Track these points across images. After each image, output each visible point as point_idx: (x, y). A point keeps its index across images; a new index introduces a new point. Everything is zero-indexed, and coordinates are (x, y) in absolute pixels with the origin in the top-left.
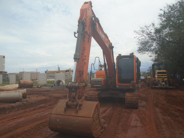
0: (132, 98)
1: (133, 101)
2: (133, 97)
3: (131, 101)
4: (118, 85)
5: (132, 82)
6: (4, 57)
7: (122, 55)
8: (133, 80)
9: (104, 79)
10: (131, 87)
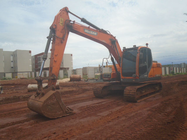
0: (129, 92)
1: (130, 95)
2: (131, 90)
3: (128, 94)
4: (123, 79)
5: (134, 75)
6: (72, 55)
7: (126, 48)
8: (135, 73)
9: (113, 73)
10: (134, 81)
